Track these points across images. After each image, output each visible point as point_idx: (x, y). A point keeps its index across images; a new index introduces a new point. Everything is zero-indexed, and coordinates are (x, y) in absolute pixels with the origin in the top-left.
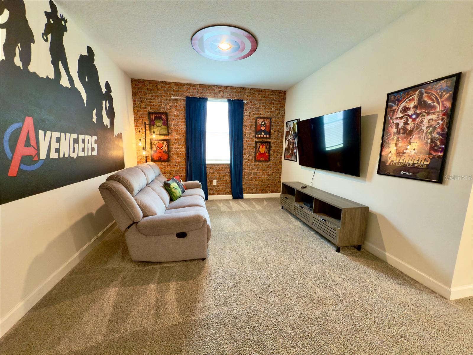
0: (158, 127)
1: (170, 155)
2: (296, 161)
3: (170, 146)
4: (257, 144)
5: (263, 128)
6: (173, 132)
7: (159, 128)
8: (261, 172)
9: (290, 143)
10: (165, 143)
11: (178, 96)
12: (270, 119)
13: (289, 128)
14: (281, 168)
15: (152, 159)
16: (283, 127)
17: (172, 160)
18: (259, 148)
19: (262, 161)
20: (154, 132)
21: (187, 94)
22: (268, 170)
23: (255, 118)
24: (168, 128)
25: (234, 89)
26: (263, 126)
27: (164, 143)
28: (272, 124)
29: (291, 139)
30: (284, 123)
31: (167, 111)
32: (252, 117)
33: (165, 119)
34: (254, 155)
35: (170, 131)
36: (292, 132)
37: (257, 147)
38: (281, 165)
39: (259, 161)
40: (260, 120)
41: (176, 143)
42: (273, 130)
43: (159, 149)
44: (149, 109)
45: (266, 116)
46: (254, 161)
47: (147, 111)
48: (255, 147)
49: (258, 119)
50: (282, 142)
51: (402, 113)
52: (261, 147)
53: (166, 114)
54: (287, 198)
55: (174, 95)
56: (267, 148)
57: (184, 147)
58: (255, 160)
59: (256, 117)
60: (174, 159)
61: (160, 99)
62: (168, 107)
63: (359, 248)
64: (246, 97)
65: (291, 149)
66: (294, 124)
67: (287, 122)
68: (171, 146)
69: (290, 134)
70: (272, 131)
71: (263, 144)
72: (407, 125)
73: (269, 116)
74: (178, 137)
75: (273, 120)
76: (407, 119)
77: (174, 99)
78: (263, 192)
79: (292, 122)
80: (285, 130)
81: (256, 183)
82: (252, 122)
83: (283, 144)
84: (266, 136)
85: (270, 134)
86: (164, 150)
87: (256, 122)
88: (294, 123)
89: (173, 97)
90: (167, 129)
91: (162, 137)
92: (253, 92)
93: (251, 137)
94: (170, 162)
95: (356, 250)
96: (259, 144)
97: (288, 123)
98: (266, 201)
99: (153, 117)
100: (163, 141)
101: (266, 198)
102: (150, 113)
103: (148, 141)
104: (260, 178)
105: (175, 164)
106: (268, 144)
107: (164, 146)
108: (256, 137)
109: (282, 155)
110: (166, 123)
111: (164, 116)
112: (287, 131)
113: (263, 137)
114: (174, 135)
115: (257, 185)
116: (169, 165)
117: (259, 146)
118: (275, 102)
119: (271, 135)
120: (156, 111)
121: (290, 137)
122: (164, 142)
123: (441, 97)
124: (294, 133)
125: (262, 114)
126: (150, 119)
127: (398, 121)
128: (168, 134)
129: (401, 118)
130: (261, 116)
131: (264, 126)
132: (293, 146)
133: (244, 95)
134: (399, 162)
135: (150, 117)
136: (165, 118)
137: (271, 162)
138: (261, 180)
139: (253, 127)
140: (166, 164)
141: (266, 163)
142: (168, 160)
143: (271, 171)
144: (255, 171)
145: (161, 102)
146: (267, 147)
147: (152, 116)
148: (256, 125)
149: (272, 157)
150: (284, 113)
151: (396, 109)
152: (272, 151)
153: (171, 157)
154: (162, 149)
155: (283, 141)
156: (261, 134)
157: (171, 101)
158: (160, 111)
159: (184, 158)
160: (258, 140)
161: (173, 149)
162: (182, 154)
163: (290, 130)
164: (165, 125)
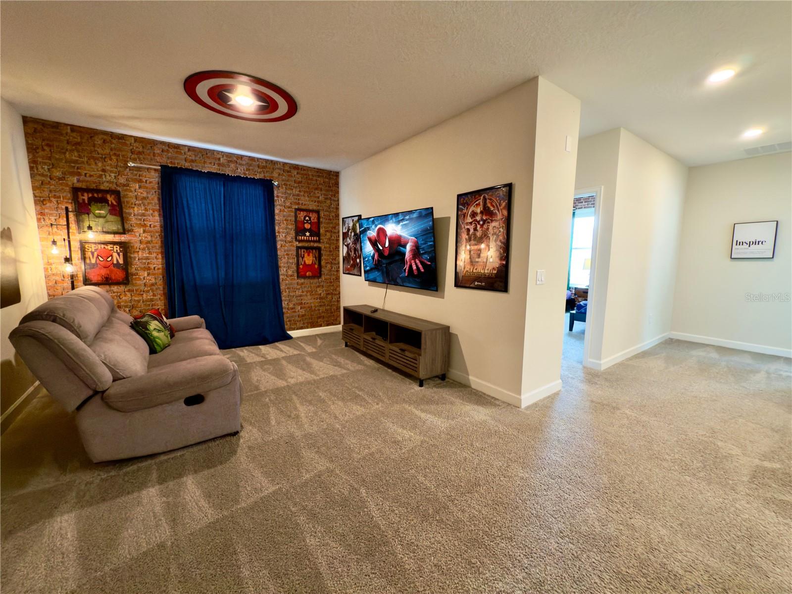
0: (99, 216)
1: (129, 271)
2: (361, 275)
3: (129, 254)
4: (300, 250)
5: (307, 226)
6: (136, 229)
7: (101, 220)
8: (309, 294)
9: (350, 249)
10: (117, 248)
11: (142, 162)
12: (318, 212)
13: (347, 228)
14: (339, 286)
15: (86, 280)
16: (338, 224)
17: (134, 282)
18: (302, 256)
19: (309, 277)
20: (90, 228)
21: (165, 161)
22: (319, 291)
23: (294, 210)
24: (123, 219)
25: (255, 161)
26: (307, 222)
27: (115, 249)
28: (321, 220)
29: (351, 243)
30: (339, 219)
31: (119, 189)
32: (289, 207)
33: (115, 203)
34: (296, 268)
35: (127, 226)
36: (351, 233)
37: (300, 256)
38: (339, 281)
39: (304, 277)
41: (144, 249)
42: (323, 229)
43: (101, 259)
44: (73, 180)
45: (311, 208)
46: (296, 278)
47: (67, 185)
48: (296, 256)
49: (298, 212)
50: (337, 248)
52: (306, 255)
53: (117, 194)
54: (352, 329)
55: (134, 160)
56: (315, 257)
57: (160, 256)
58: (298, 277)
59: (295, 209)
60: (140, 279)
61: (100, 164)
62: (122, 180)
63: (443, 377)
64: (275, 175)
65: (352, 258)
66: (354, 221)
67: (343, 218)
68: (131, 253)
69: (349, 236)
70: (322, 231)
71: (310, 251)
73: (315, 208)
74: (147, 237)
75: (322, 214)
76: (476, 225)
77: (134, 167)
78: (313, 325)
79: (350, 219)
80: (342, 230)
81: (302, 312)
82: (289, 216)
83: (339, 251)
84: (313, 238)
85: (318, 234)
86: (115, 262)
87: (296, 217)
88: (353, 220)
89: (131, 164)
90: (120, 223)
91: (110, 238)
92: (287, 168)
93: (289, 239)
94: (130, 285)
95: (439, 381)
96: (303, 250)
97: (345, 219)
98: (321, 339)
99: (86, 198)
100: (112, 246)
101: (320, 334)
102: (76, 191)
103: (75, 245)
104: (307, 303)
105: (142, 288)
107: (115, 255)
108: (296, 240)
109: (339, 267)
110: (119, 211)
111: (113, 196)
112: (344, 231)
113: (309, 238)
114: (138, 234)
115: (303, 316)
116: (129, 291)
117: (302, 253)
118: (323, 188)
119: (321, 237)
120: (92, 188)
121: (349, 241)
122: (115, 247)
124: (355, 235)
125: (305, 205)
126: (78, 202)
127: (468, 227)
128: (124, 232)
129: (471, 223)
130: (303, 207)
131: (309, 223)
132: (355, 253)
133: (272, 172)
135: (78, 198)
136: (116, 202)
137: (324, 279)
138: (309, 307)
139: (291, 224)
140: (122, 288)
141: (316, 281)
142: (125, 282)
143: (324, 292)
144: (298, 293)
145: (104, 170)
146: (315, 255)
147: (83, 195)
148: (296, 221)
150: (338, 205)
151: (466, 213)
152: (324, 261)
153: (133, 275)
154: (109, 259)
155: (339, 246)
156: (305, 235)
157: (128, 170)
158: (102, 188)
159: (161, 276)
160: (300, 245)
161: (137, 259)
162: (158, 269)
163: (349, 230)
164: (115, 215)
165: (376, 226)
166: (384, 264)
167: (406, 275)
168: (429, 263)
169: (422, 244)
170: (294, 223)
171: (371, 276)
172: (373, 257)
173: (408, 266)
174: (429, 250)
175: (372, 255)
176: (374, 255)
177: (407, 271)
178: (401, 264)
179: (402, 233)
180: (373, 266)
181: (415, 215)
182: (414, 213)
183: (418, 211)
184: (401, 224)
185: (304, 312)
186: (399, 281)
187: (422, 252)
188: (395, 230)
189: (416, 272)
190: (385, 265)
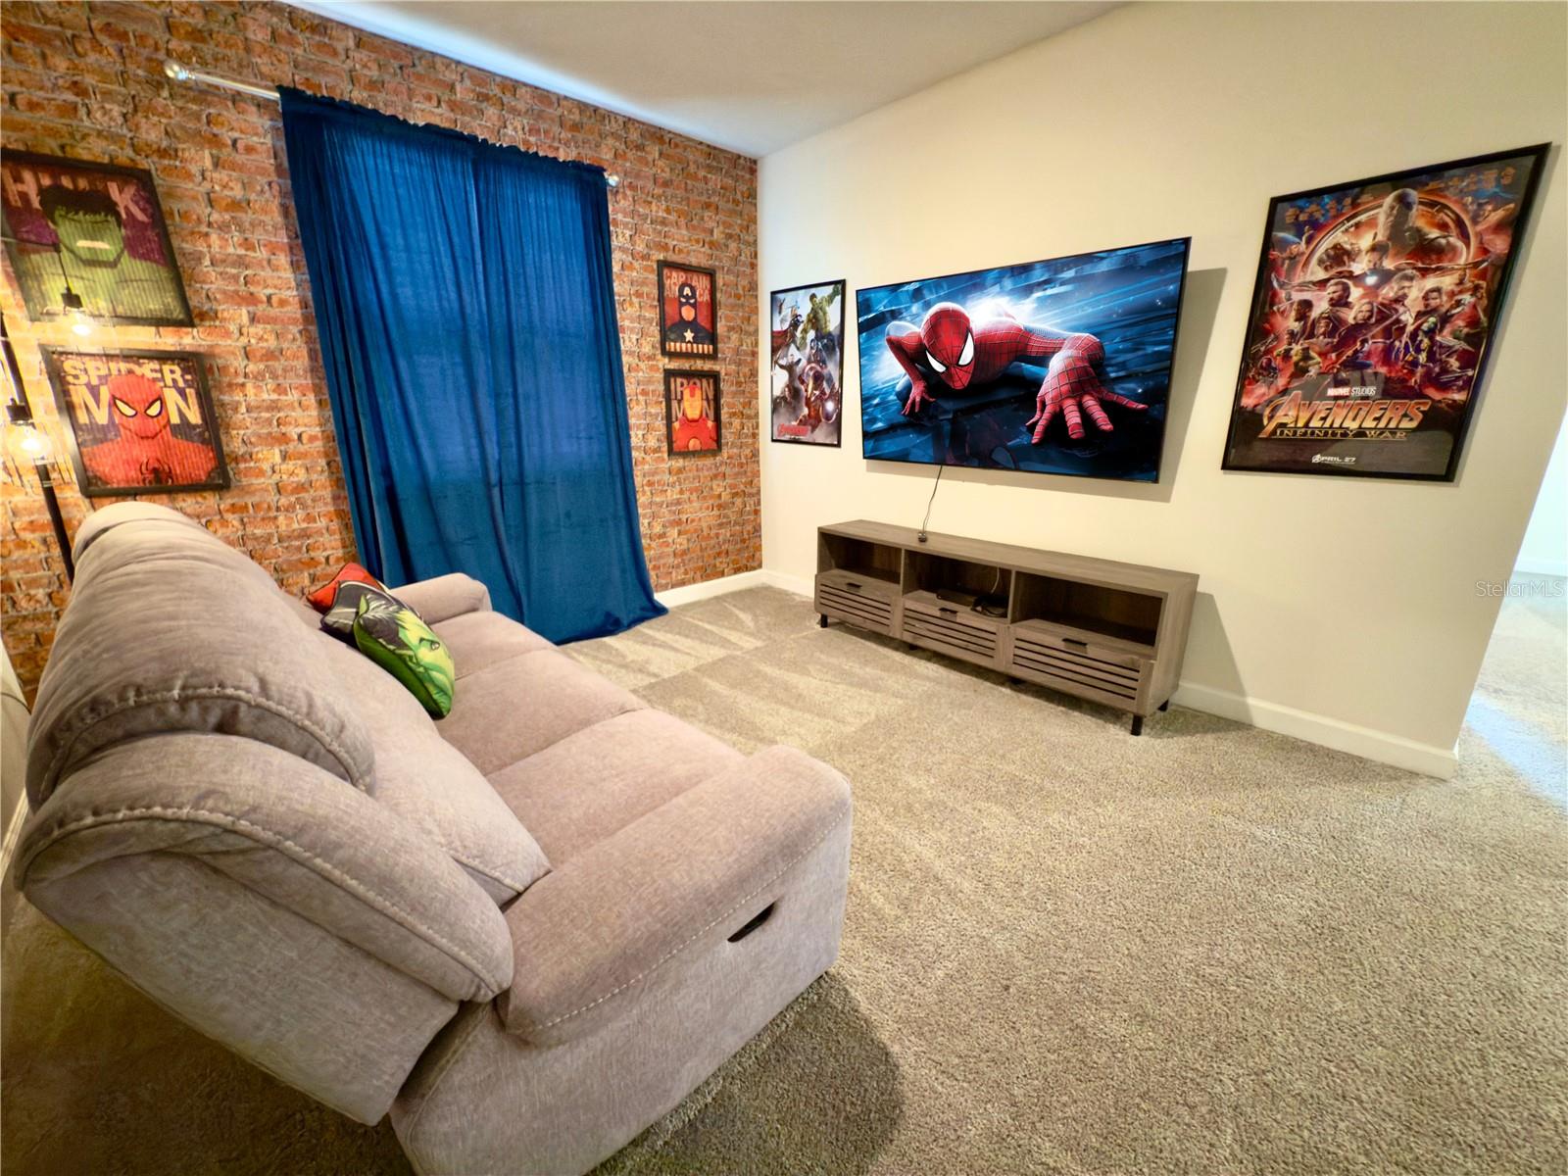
0: (93, 262)
1: (225, 448)
2: (839, 446)
3: (214, 394)
4: (672, 380)
5: (688, 313)
6: (226, 310)
7: (103, 275)
8: (694, 497)
9: (800, 377)
10: (173, 373)
11: (211, 68)
12: (710, 274)
13: (789, 319)
14: (758, 474)
15: (90, 484)
16: (755, 309)
17: (245, 481)
18: (679, 397)
19: (694, 453)
20: (72, 299)
21: (287, 72)
22: (718, 487)
23: (655, 266)
24: (177, 273)
25: (551, 104)
26: (687, 303)
27: (168, 378)
28: (719, 295)
29: (804, 362)
30: (756, 297)
31: (144, 163)
32: (643, 257)
33: (141, 216)
35: (194, 302)
36: (805, 331)
37: (673, 397)
38: (759, 462)
39: (686, 454)
40: (674, 274)
41: (259, 377)
42: (724, 321)
43: (130, 412)
45: (693, 261)
46: (666, 455)
48: (664, 396)
49: (666, 271)
51: (1326, 269)
52: (687, 393)
53: (141, 180)
54: (850, 585)
55: (184, 60)
56: (707, 399)
57: (311, 399)
58: (671, 452)
59: (658, 261)
60: (261, 473)
61: (60, 63)
62: (151, 133)
64: (610, 154)
65: (808, 400)
66: (818, 300)
67: (773, 294)
68: (221, 393)
69: (798, 342)
70: (721, 327)
71: (695, 383)
72: (1344, 310)
73: (704, 262)
75: (720, 280)
76: (1346, 290)
77: (184, 85)
78: (709, 573)
79: (803, 291)
80: (768, 324)
81: (682, 543)
82: (643, 283)
83: (758, 382)
84: (700, 346)
85: (712, 338)
86: (175, 420)
87: (661, 286)
88: (813, 296)
90: (169, 286)
91: (144, 337)
92: (634, 136)
93: (647, 349)
94: (234, 492)
96: (679, 380)
97: (781, 296)
99: (31, 189)
100: (155, 365)
104: (692, 521)
105: (272, 498)
106: (711, 381)
107: (172, 397)
108: (665, 352)
109: (757, 426)
110: (157, 246)
111: (129, 191)
112: (777, 328)
113: (692, 349)
114: (233, 328)
115: (684, 553)
116: (233, 508)
117: (679, 389)
118: (722, 204)
119: (720, 346)
120: (47, 151)
121: (794, 353)
122: (166, 368)
123: (1475, 222)
124: (818, 338)
125: (680, 251)
127: (1306, 296)
128: (189, 318)
129: (1322, 284)
130: (677, 258)
131: (691, 304)
132: (817, 387)
133: (598, 145)
134: (1306, 426)
136: (143, 210)
137: (725, 455)
138: (696, 531)
139: (651, 306)
140: (210, 502)
141: (709, 461)
142: (219, 479)
143: (728, 490)
144: (672, 494)
145: (77, 88)
146: (707, 395)
147: (18, 179)
148: (661, 299)
149: (727, 435)
150: (756, 255)
151: (1303, 254)
152: (725, 409)
153: (236, 460)
155: (759, 370)
156: (683, 339)
157: (165, 93)
158: (83, 153)
159: (323, 462)
160: (674, 365)
161: (243, 409)
162: (312, 439)
163: (795, 324)
164: (145, 257)
165: (928, 305)
166: (946, 412)
167: (1035, 439)
168: (1141, 406)
169: (1118, 351)
170: (656, 303)
171: (889, 446)
172: (903, 396)
173: (1046, 415)
174: (1149, 368)
175: (898, 388)
176: (908, 389)
177: (1038, 429)
178: (1016, 410)
179: (1034, 322)
180: (901, 419)
181: (1104, 267)
182: (1102, 258)
183: (1119, 253)
184: (1039, 294)
185: (685, 542)
186: (999, 455)
187: (1113, 375)
188: (1009, 316)
189: (1075, 433)
190: (950, 416)
